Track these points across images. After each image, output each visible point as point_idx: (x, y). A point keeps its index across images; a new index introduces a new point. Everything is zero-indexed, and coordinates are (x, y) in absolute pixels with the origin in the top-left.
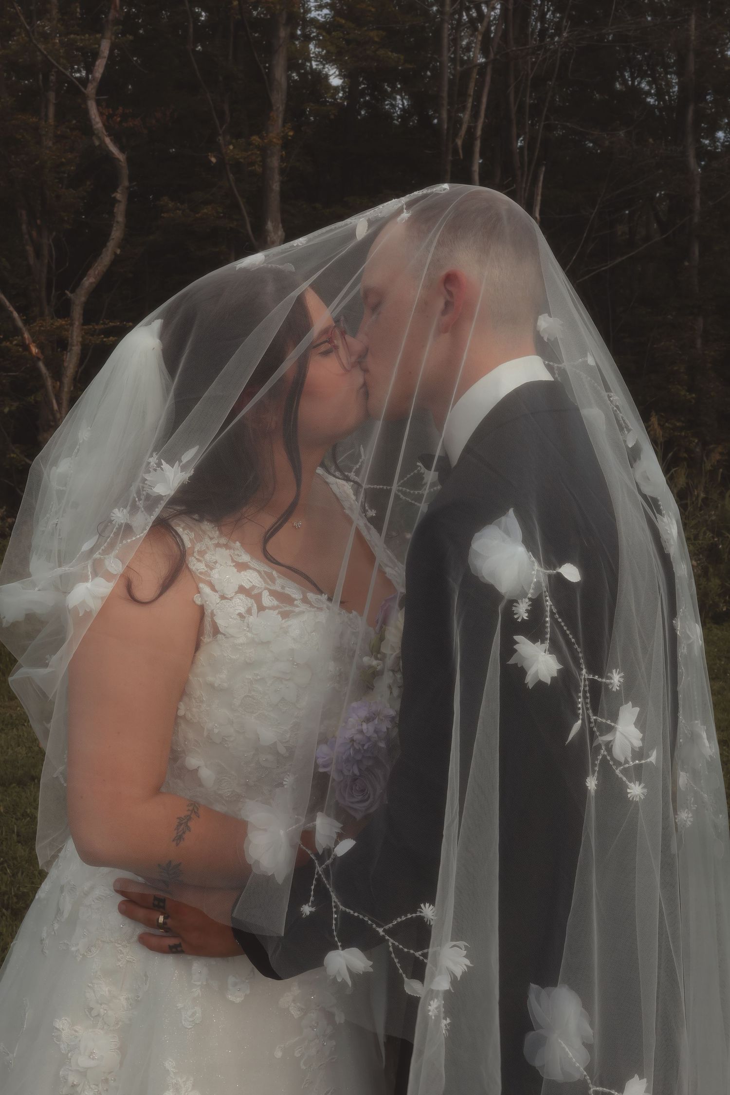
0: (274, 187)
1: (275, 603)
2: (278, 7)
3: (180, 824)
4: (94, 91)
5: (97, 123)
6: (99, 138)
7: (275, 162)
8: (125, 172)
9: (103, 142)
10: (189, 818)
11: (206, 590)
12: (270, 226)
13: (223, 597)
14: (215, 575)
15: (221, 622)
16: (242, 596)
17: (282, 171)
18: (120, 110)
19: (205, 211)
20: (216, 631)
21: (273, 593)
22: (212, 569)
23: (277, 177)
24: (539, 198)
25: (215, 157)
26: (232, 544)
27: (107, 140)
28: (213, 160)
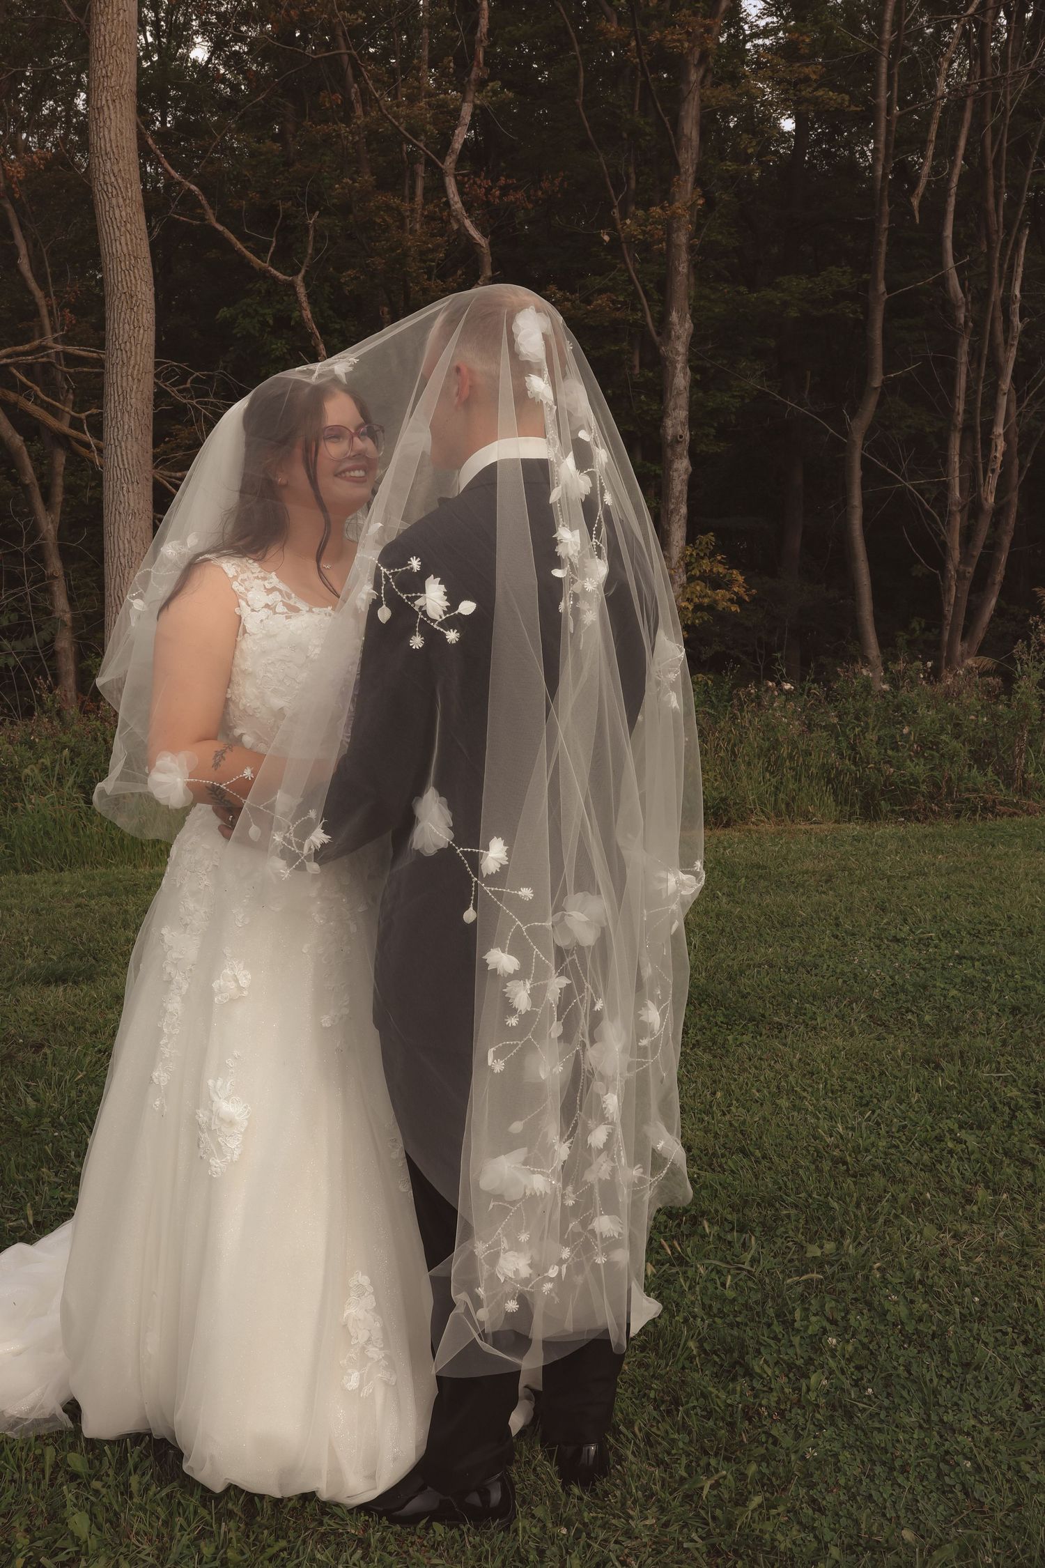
0: (680, 269)
1: (286, 610)
2: (686, 45)
3: (216, 756)
4: (453, 165)
5: (456, 203)
6: (458, 221)
7: (682, 238)
8: (488, 260)
9: (462, 225)
10: (224, 751)
11: (243, 603)
12: (674, 317)
13: (253, 610)
14: (250, 595)
15: (248, 626)
16: (266, 610)
17: (691, 249)
18: (502, 181)
19: (599, 302)
20: (245, 632)
21: (285, 604)
22: (248, 591)
23: (684, 256)
24: (1020, 270)
25: (608, 234)
26: (268, 575)
27: (468, 223)
28: (606, 238)
